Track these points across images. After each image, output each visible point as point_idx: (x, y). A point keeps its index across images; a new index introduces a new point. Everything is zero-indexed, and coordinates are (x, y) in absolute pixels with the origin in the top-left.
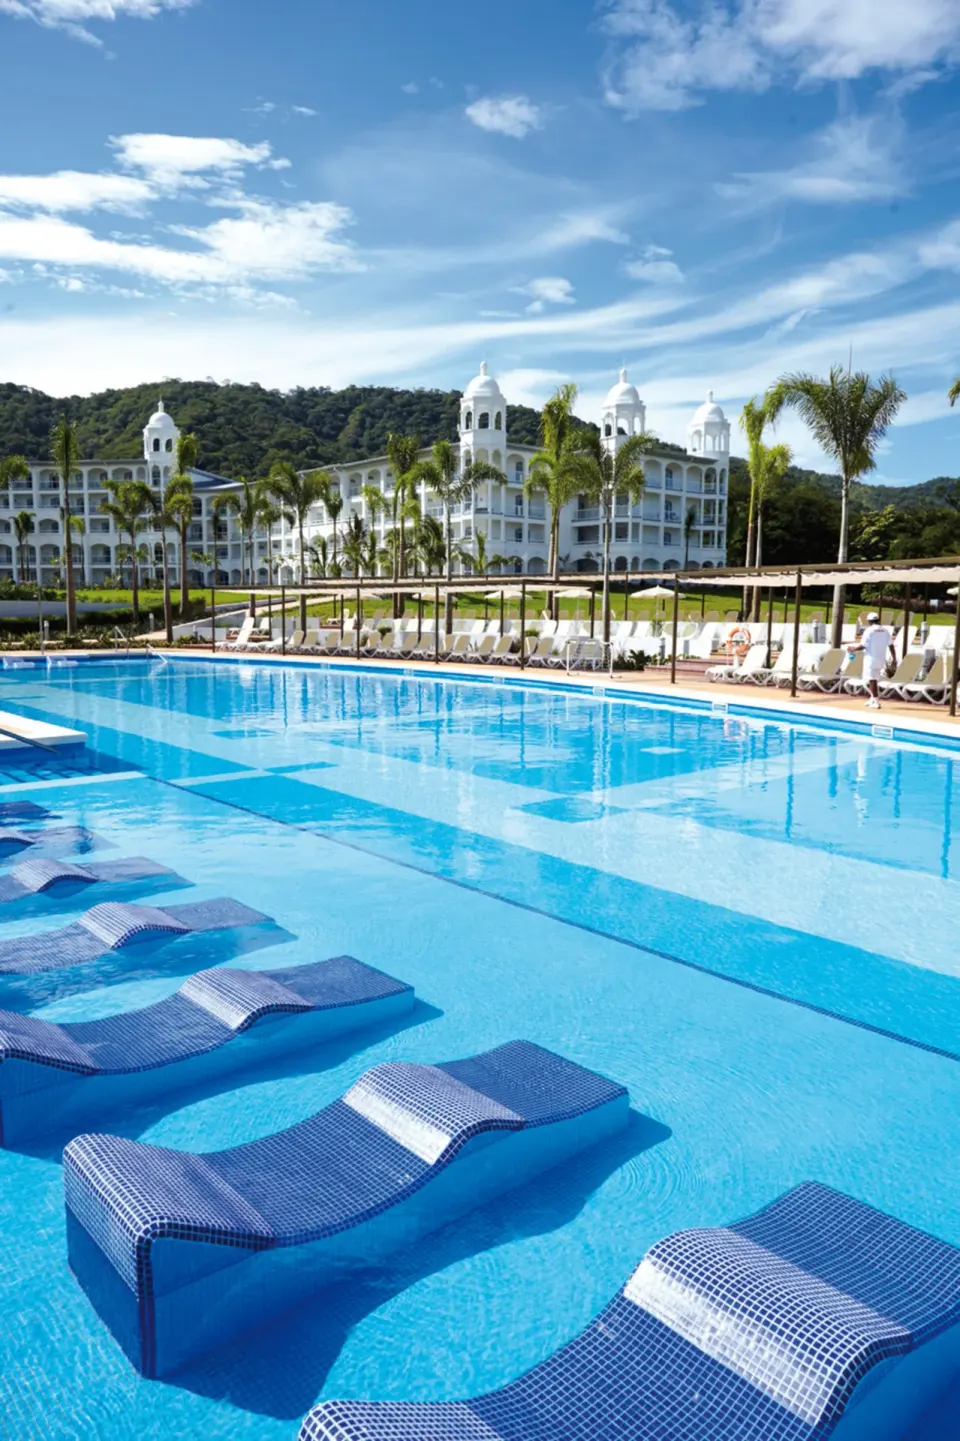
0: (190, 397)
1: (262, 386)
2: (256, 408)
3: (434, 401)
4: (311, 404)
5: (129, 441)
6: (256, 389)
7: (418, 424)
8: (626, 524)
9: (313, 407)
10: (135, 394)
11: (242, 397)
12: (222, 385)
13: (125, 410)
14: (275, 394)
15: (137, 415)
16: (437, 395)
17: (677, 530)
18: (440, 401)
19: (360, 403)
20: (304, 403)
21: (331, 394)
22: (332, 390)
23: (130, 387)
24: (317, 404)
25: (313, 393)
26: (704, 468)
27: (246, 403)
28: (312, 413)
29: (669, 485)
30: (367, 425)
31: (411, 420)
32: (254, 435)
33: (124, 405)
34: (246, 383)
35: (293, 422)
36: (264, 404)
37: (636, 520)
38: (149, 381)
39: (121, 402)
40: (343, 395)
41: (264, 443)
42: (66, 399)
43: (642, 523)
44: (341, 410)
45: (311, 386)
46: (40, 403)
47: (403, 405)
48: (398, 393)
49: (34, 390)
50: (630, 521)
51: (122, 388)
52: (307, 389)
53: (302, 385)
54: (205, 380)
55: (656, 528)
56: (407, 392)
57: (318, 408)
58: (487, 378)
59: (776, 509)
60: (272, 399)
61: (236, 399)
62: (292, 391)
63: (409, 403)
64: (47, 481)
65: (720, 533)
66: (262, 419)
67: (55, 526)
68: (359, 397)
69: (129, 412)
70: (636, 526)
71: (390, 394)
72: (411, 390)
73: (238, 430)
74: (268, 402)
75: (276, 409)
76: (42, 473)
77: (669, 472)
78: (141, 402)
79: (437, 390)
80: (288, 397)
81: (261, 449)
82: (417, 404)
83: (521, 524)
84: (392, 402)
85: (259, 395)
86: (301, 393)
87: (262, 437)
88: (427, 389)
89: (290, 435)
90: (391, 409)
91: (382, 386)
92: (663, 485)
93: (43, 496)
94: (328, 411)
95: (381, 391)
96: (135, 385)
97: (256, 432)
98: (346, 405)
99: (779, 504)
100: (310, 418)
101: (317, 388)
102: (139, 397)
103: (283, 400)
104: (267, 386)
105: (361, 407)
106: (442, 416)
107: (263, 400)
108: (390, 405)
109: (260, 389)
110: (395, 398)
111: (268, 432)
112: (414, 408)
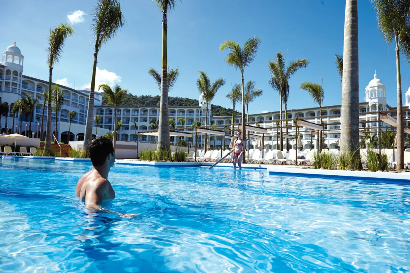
1: (132, 94)
3: (180, 100)
4: (146, 100)
14: (136, 97)
16: (181, 99)
18: (182, 100)
21: (151, 97)
22: (152, 96)
24: (147, 100)
25: (146, 97)
27: (129, 99)
28: (146, 102)
40: (155, 98)
44: (154, 102)
47: (172, 101)
48: (170, 98)
53: (143, 95)
56: (173, 98)
57: (148, 101)
62: (140, 96)
63: (174, 101)
72: (174, 97)
74: (134, 99)
79: (181, 98)
82: (176, 101)
85: (132, 97)
86: (143, 97)
88: (179, 97)
94: (151, 102)
100: (146, 103)
101: (148, 96)
103: (138, 99)
104: (134, 95)
106: (183, 104)
107: (132, 98)
110: (170, 99)
112: (175, 102)
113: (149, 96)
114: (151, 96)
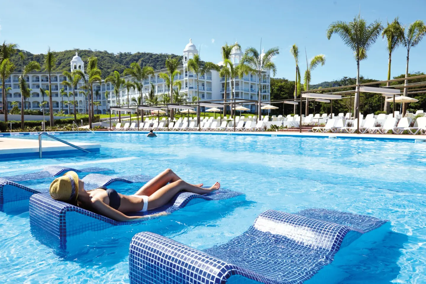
0: (83, 55)
1: (108, 52)
2: (105, 59)
5: (62, 69)
6: (106, 52)
7: (160, 65)
8: (239, 92)
9: (125, 59)
10: (63, 53)
11: (101, 55)
12: (94, 51)
13: (60, 58)
14: (112, 54)
15: (64, 60)
17: (255, 94)
19: (141, 58)
20: (122, 57)
21: (131, 55)
22: (132, 53)
23: (61, 51)
24: (127, 58)
25: (125, 54)
26: (262, 74)
27: (102, 57)
28: (125, 61)
29: (252, 80)
30: (144, 65)
31: (158, 63)
32: (106, 68)
33: (59, 57)
34: (102, 51)
35: (119, 64)
36: (109, 58)
37: (242, 91)
38: (68, 50)
39: (58, 56)
40: (135, 55)
41: (109, 70)
42: (38, 55)
43: (244, 92)
44: (135, 60)
45: (125, 52)
46: (29, 56)
47: (155, 59)
49: (26, 52)
50: (240, 91)
51: (59, 52)
52: (123, 53)
53: (121, 52)
54: (88, 50)
55: (248, 94)
56: (157, 54)
57: (127, 59)
58: (192, 44)
59: (284, 88)
60: (111, 56)
61: (99, 56)
62: (118, 54)
63: (158, 58)
64: (35, 79)
65: (268, 95)
66: (108, 62)
67: (38, 95)
68: (141, 56)
69: (61, 60)
70: (242, 93)
71: (151, 55)
72: (158, 54)
73: (100, 66)
74: (110, 57)
75: (113, 59)
76: (33, 76)
77: (252, 76)
78: (66, 57)
79: (167, 54)
80: (116, 55)
81: (108, 72)
83: (204, 93)
84: (152, 57)
85: (107, 55)
86: (121, 55)
87: (108, 68)
89: (118, 68)
90: (152, 60)
91: (148, 52)
92: (250, 80)
93: (33, 84)
94: (130, 60)
95: (148, 54)
96: (63, 51)
97: (106, 67)
98: (137, 58)
99: (284, 87)
102: (65, 55)
103: (115, 57)
104: (110, 52)
105: (142, 59)
107: (108, 56)
108: (151, 58)
109: (107, 53)
111: (110, 67)
113: (128, 53)
114: (130, 53)
